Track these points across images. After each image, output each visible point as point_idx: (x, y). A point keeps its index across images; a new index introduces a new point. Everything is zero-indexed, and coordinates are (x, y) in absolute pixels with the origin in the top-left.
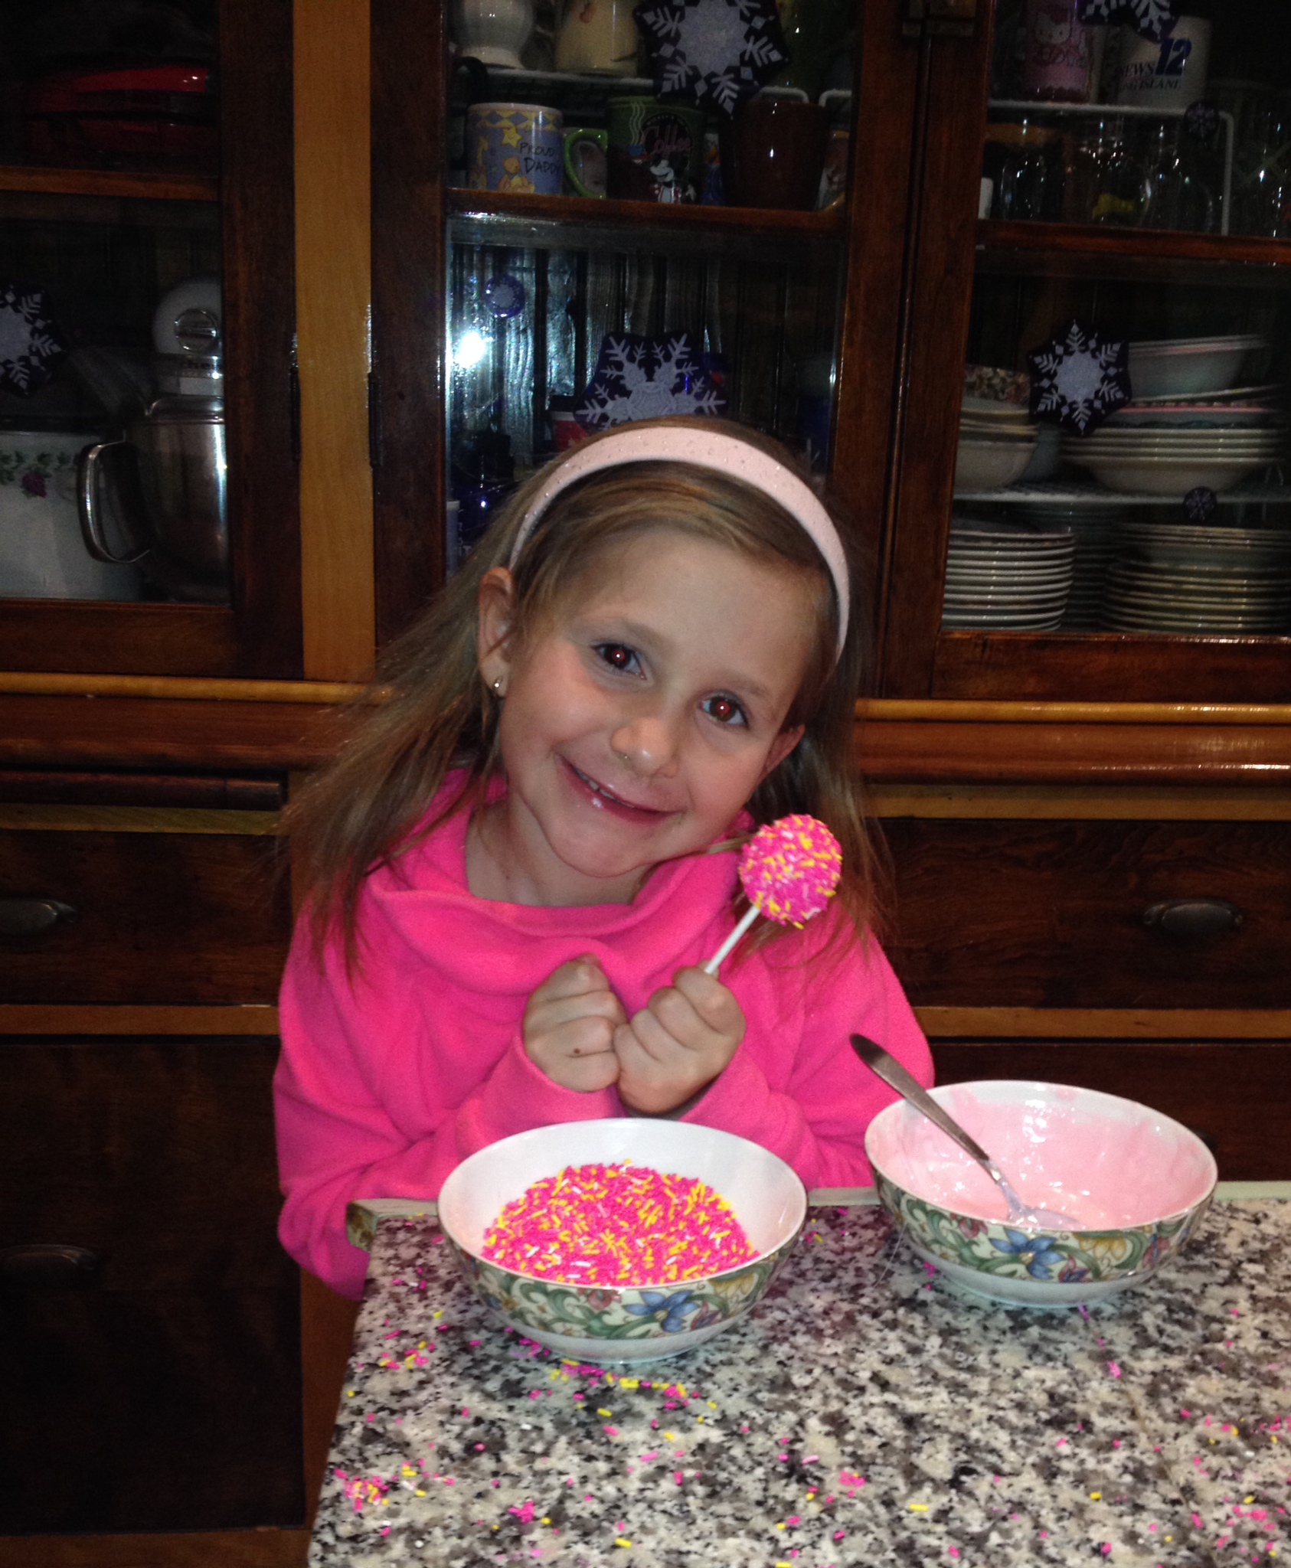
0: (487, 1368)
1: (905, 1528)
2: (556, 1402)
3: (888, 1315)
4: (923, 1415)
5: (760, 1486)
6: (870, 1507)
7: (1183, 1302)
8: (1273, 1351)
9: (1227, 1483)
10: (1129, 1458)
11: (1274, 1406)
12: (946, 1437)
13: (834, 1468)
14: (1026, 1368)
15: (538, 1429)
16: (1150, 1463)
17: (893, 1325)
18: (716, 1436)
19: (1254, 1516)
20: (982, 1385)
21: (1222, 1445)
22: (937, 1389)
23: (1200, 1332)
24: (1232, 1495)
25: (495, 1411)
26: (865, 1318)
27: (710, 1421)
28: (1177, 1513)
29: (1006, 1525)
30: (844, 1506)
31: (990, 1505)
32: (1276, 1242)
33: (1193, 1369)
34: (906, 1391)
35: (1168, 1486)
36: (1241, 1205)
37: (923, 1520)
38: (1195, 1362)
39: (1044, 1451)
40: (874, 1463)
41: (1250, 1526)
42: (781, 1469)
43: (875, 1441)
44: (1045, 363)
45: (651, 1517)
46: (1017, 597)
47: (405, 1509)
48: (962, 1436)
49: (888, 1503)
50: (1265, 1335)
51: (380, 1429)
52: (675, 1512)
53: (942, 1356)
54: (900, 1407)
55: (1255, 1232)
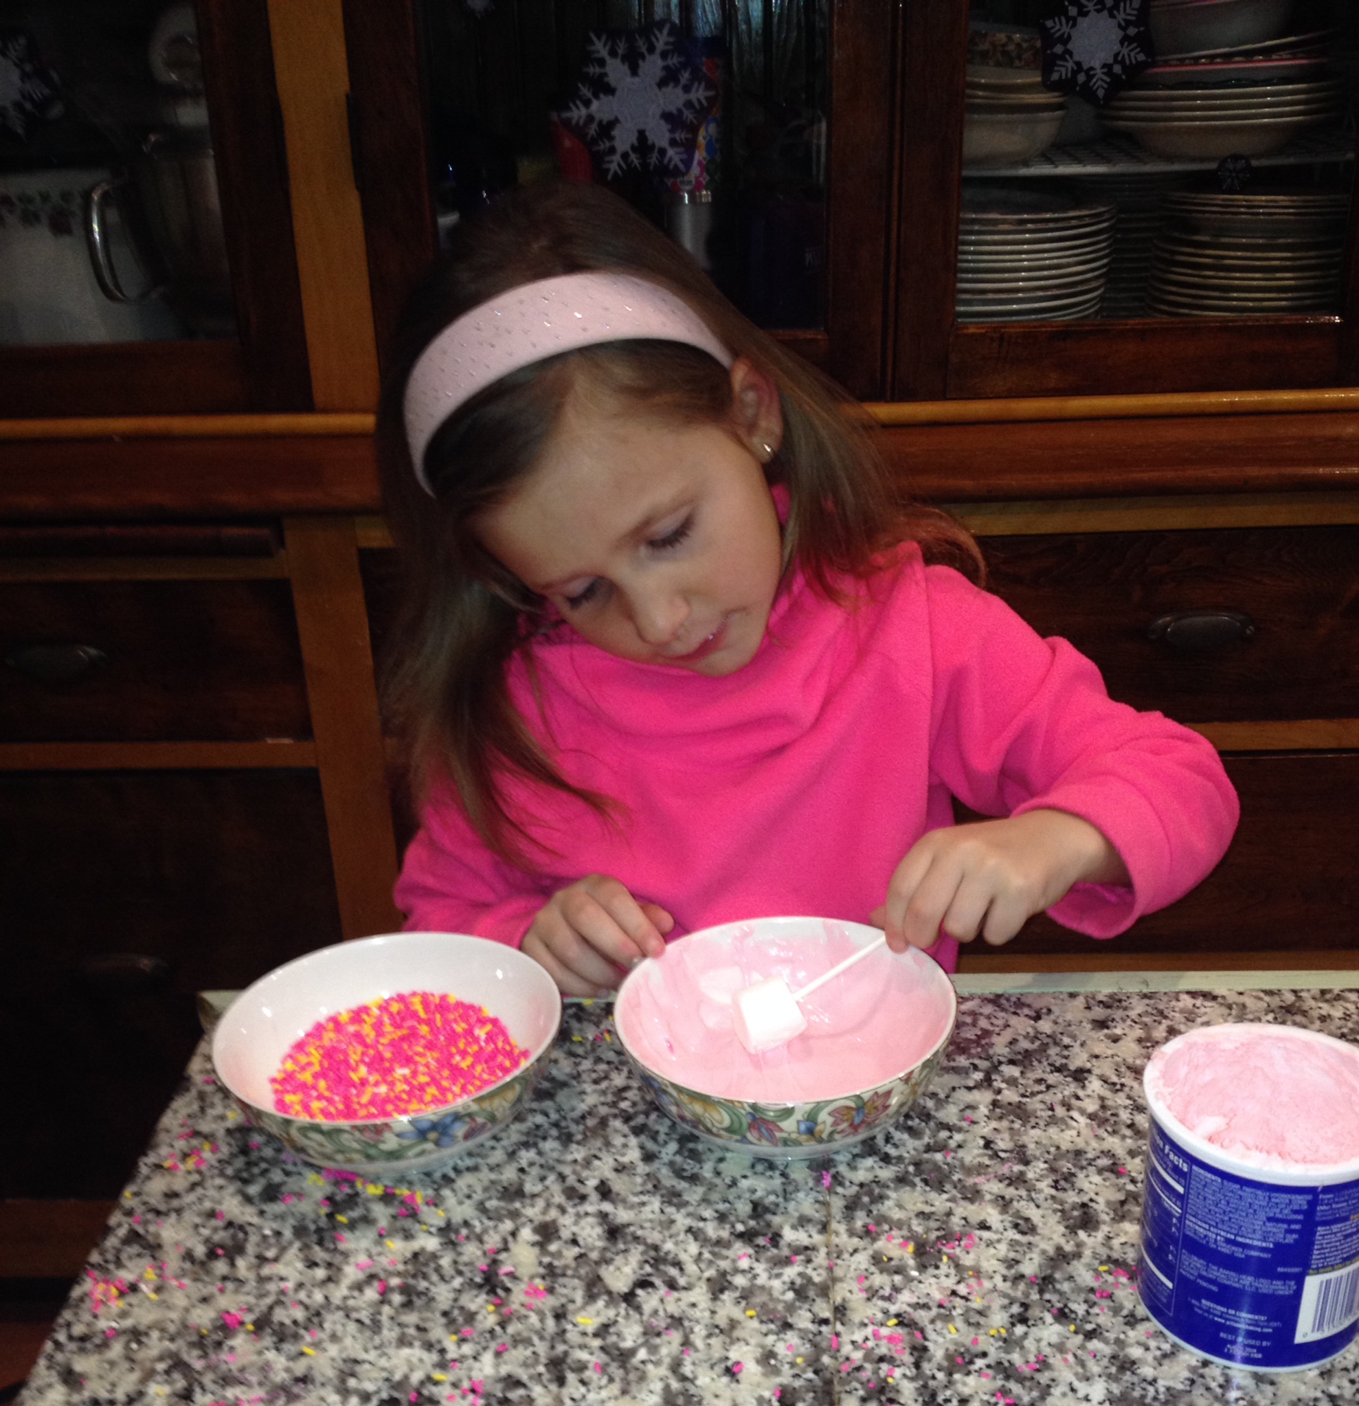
0: (256, 1170)
1: (565, 1342)
2: (304, 1207)
3: (640, 1119)
4: (629, 1225)
5: (452, 1295)
6: (542, 1320)
7: (924, 1107)
8: (987, 1161)
9: (881, 1303)
10: (800, 1274)
11: (963, 1222)
12: (641, 1248)
13: (526, 1279)
14: (745, 1177)
15: (278, 1234)
16: (817, 1279)
17: (637, 1131)
18: (431, 1243)
19: (891, 1339)
20: (694, 1194)
21: (893, 1263)
22: (652, 1199)
23: (926, 1140)
24: (880, 1316)
25: (247, 1215)
26: (617, 1124)
27: (433, 1230)
28: (820, 1332)
29: (657, 1341)
30: (519, 1319)
31: (653, 1320)
32: (1046, 1040)
33: (902, 1180)
34: (624, 1201)
35: (825, 1305)
36: (1028, 1001)
37: (584, 1334)
38: (907, 1172)
39: (724, 1265)
40: (564, 1275)
41: (883, 1350)
42: (478, 1280)
43: (576, 1251)
44: (1058, 27)
45: (343, 1325)
46: (1042, 283)
47: (136, 1310)
48: (656, 1248)
49: (560, 1315)
50: (988, 1144)
51: (141, 1230)
52: (367, 1321)
53: (671, 1164)
54: (611, 1217)
55: (1030, 1030)
